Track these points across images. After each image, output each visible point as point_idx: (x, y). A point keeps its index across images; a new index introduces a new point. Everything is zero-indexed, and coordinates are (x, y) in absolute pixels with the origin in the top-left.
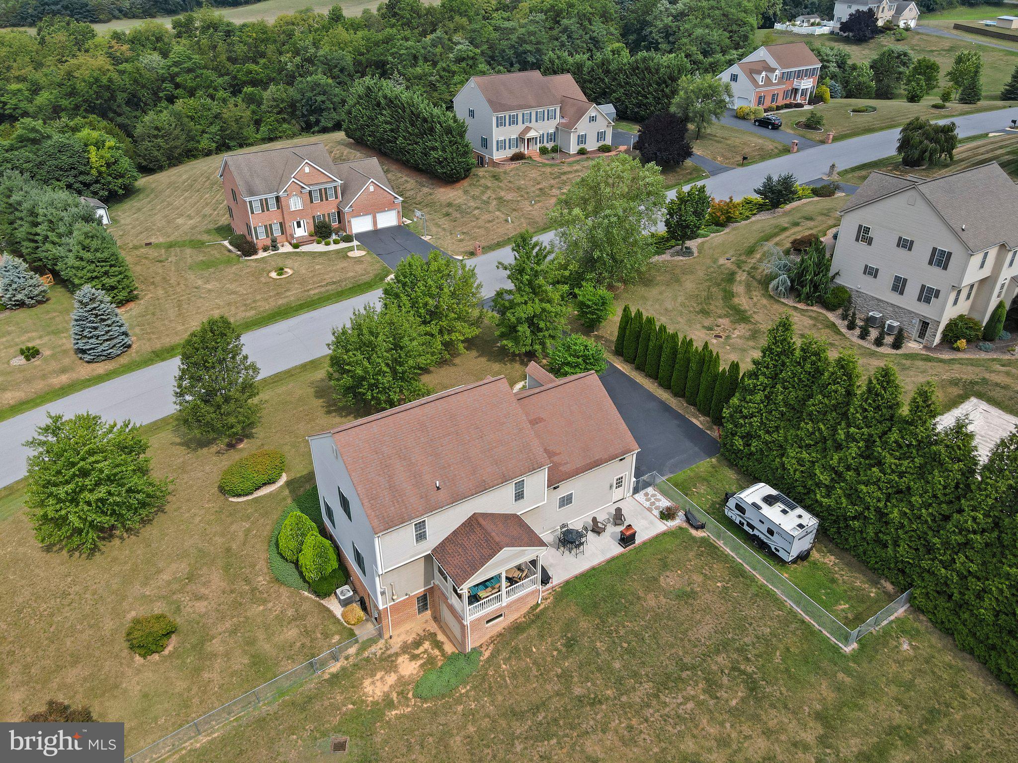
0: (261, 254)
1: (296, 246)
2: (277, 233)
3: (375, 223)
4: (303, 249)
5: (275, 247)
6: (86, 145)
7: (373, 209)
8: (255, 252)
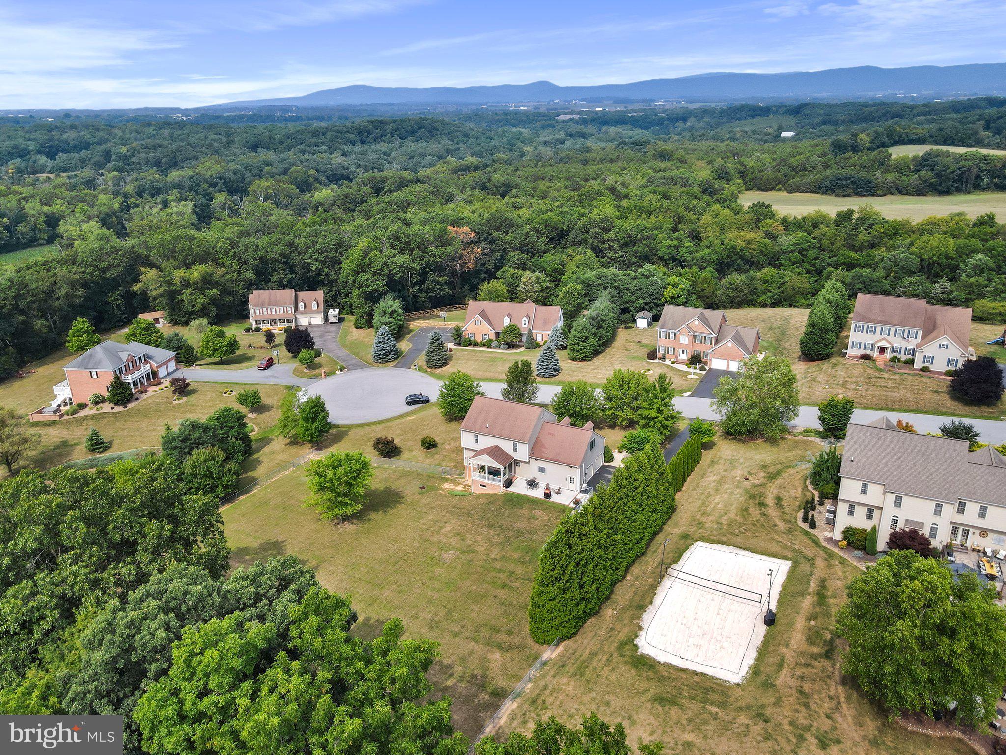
0: (657, 361)
1: (673, 363)
2: (671, 353)
3: (728, 366)
4: (675, 365)
5: (663, 358)
6: (669, 284)
7: (728, 357)
8: (654, 359)
